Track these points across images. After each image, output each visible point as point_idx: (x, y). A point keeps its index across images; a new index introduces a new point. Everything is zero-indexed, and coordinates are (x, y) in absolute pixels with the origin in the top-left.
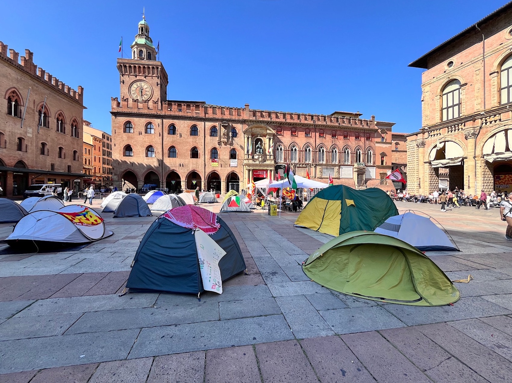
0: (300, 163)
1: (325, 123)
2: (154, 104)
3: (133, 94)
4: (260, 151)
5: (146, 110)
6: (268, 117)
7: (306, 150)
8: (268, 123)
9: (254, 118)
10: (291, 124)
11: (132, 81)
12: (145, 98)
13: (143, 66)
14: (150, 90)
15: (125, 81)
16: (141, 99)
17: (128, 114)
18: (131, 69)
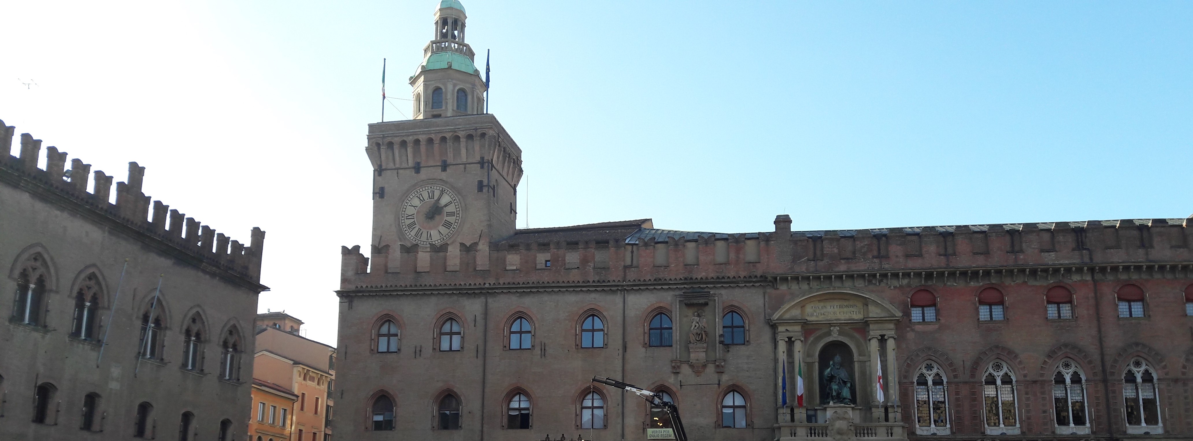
3: (409, 226)
5: (440, 277)
6: (870, 255)
8: (869, 279)
9: (812, 268)
10: (975, 274)
11: (406, 187)
12: (441, 235)
13: (441, 136)
14: (458, 209)
15: (386, 190)
16: (431, 240)
17: (387, 294)
18: (407, 152)
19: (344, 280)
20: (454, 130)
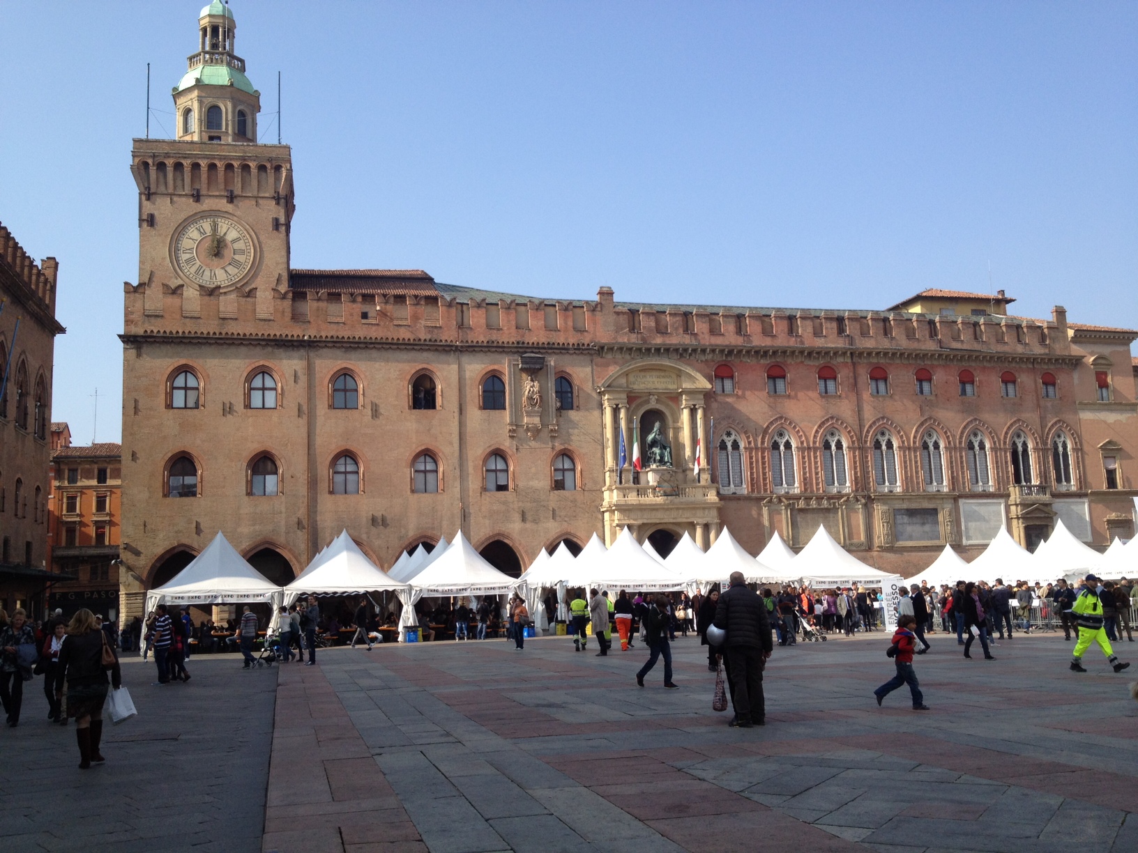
0: (808, 494)
1: (885, 344)
2: (279, 302)
3: (187, 261)
4: (662, 456)
6: (681, 331)
7: (827, 446)
8: (682, 353)
9: (633, 339)
10: (766, 353)
12: (228, 275)
13: (226, 162)
14: (249, 248)
15: (157, 219)
16: (216, 279)
17: (186, 341)
18: (183, 175)
19: (128, 322)
20: (243, 158)
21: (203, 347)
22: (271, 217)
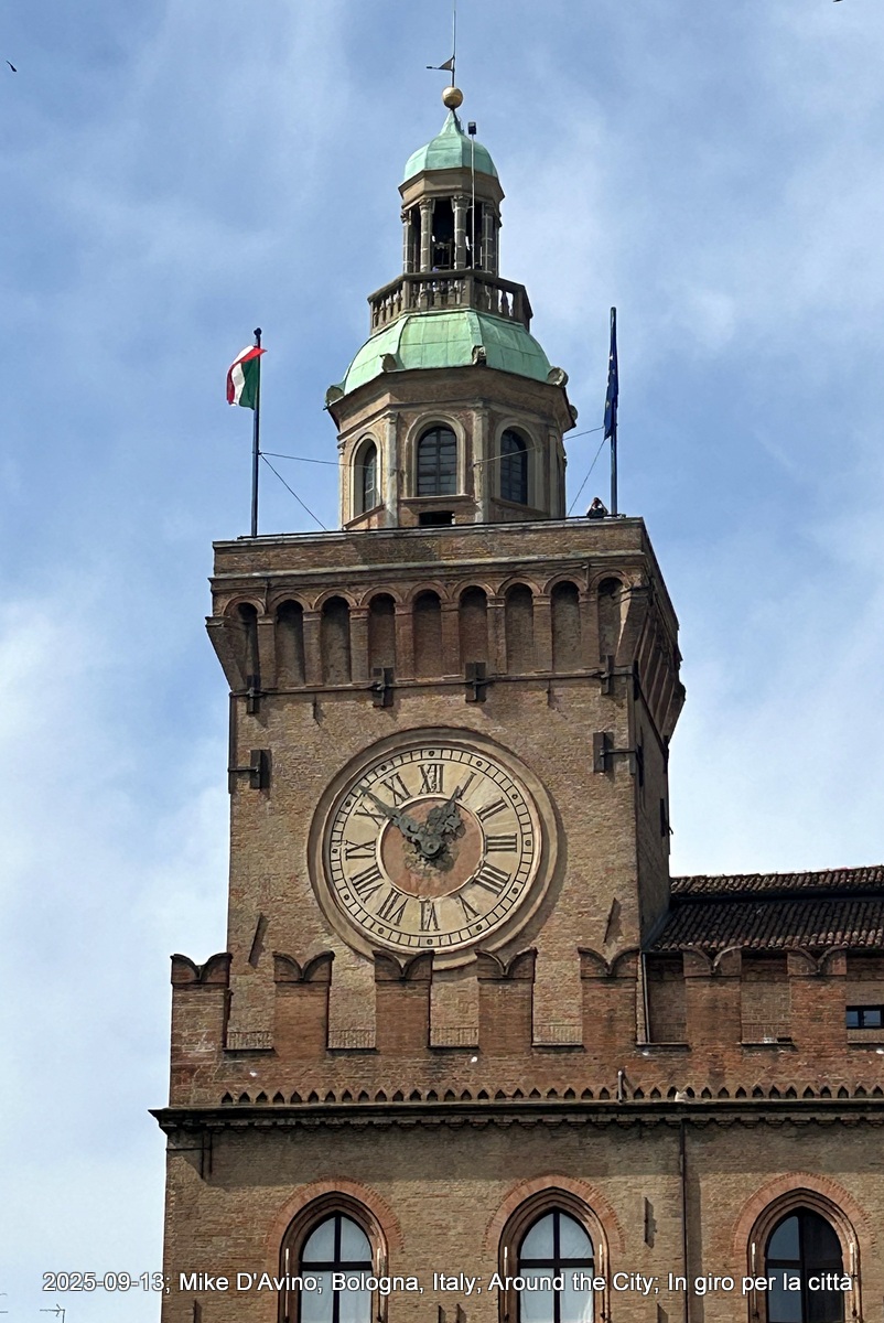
2: (597, 991)
3: (358, 882)
5: (513, 1063)
11: (345, 752)
12: (471, 915)
13: (464, 586)
14: (527, 829)
15: (276, 765)
16: (437, 929)
17: (336, 1121)
18: (347, 633)
19: (181, 1071)
20: (511, 569)
21: (383, 1138)
22: (591, 732)
